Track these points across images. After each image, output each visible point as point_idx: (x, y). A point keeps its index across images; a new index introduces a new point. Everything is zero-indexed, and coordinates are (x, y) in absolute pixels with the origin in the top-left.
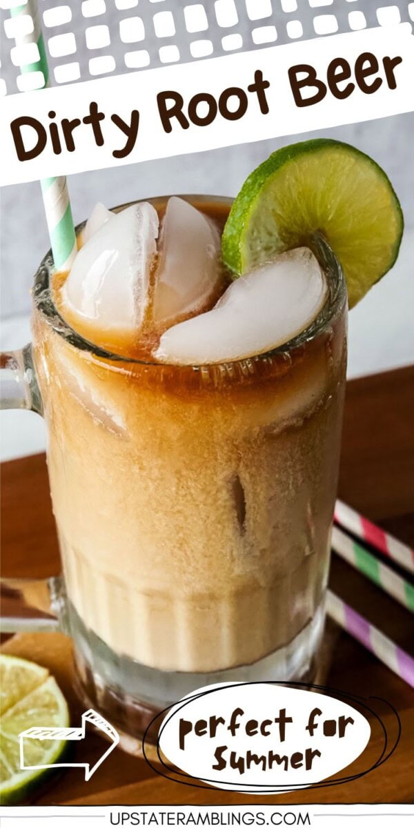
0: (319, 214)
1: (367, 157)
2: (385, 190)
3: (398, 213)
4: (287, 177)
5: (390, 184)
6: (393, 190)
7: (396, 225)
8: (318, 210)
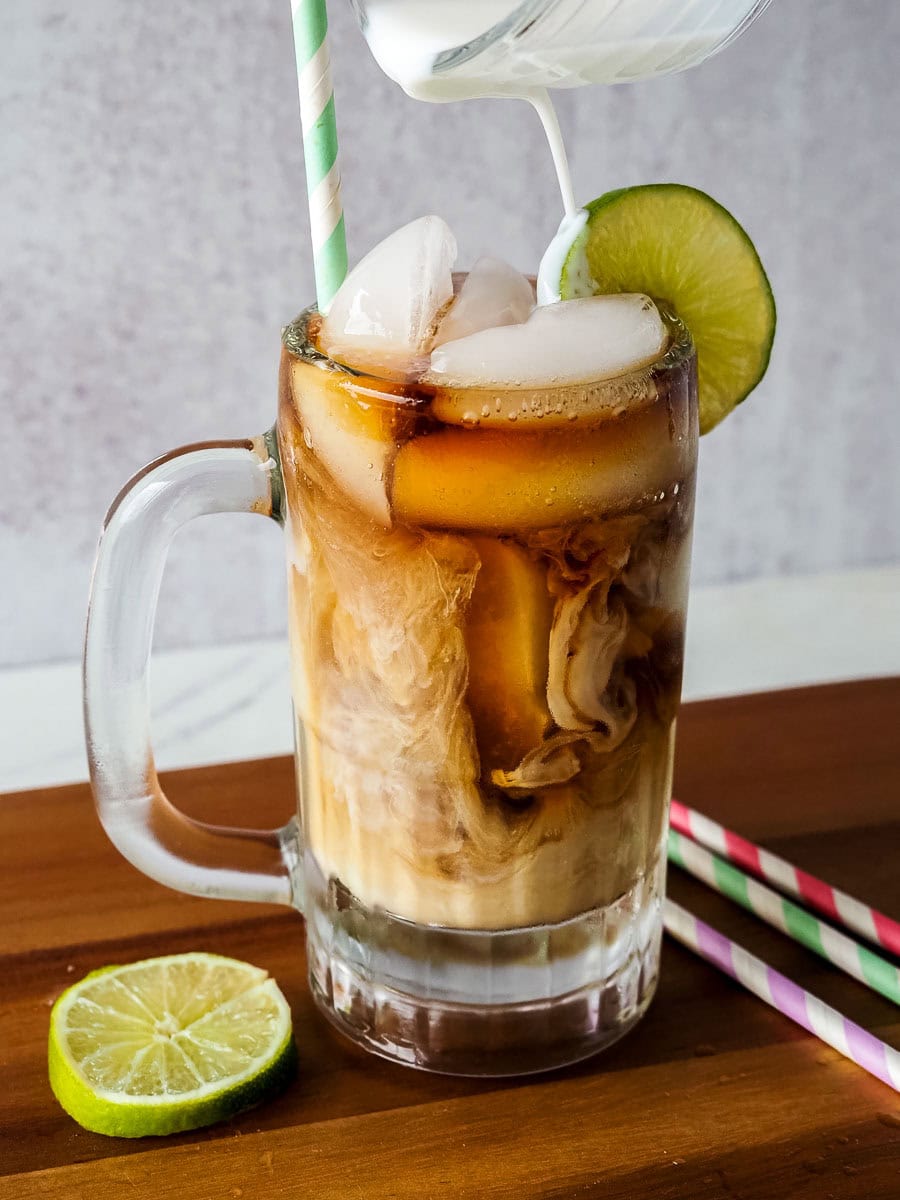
0: (664, 276)
1: (728, 214)
2: (751, 264)
3: (768, 300)
4: (624, 215)
5: (757, 259)
6: (762, 268)
7: (766, 315)
8: (663, 271)
